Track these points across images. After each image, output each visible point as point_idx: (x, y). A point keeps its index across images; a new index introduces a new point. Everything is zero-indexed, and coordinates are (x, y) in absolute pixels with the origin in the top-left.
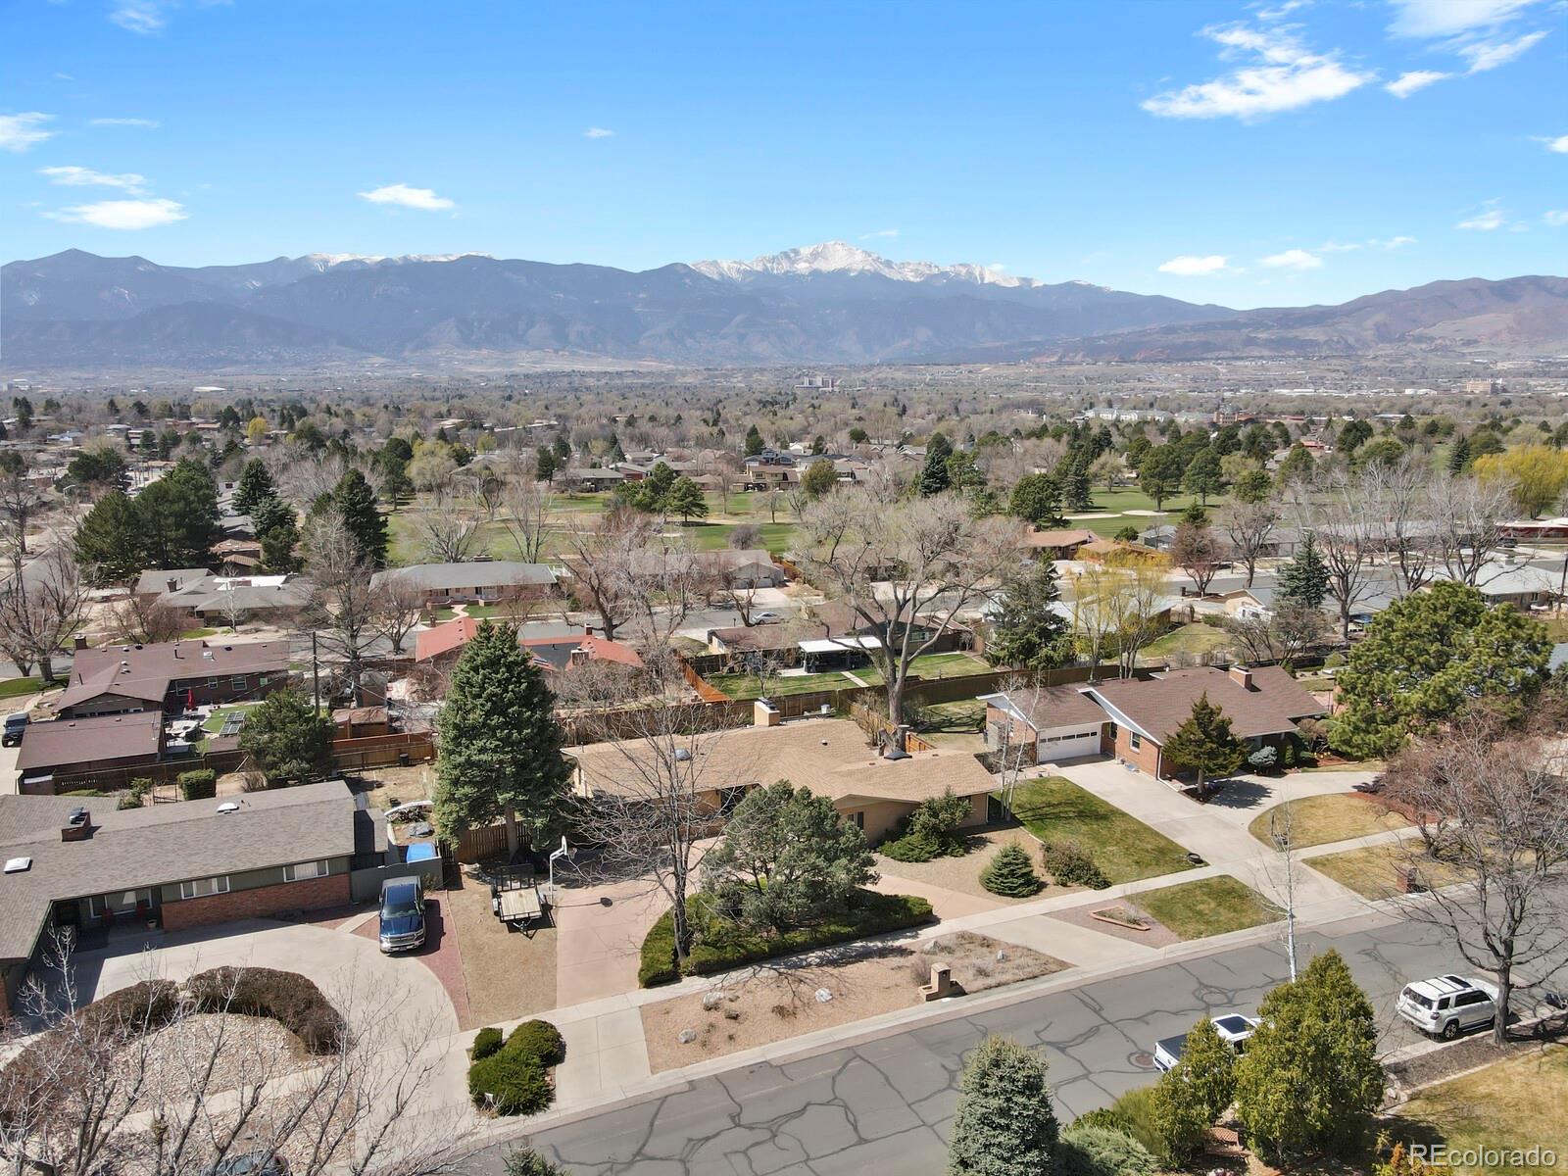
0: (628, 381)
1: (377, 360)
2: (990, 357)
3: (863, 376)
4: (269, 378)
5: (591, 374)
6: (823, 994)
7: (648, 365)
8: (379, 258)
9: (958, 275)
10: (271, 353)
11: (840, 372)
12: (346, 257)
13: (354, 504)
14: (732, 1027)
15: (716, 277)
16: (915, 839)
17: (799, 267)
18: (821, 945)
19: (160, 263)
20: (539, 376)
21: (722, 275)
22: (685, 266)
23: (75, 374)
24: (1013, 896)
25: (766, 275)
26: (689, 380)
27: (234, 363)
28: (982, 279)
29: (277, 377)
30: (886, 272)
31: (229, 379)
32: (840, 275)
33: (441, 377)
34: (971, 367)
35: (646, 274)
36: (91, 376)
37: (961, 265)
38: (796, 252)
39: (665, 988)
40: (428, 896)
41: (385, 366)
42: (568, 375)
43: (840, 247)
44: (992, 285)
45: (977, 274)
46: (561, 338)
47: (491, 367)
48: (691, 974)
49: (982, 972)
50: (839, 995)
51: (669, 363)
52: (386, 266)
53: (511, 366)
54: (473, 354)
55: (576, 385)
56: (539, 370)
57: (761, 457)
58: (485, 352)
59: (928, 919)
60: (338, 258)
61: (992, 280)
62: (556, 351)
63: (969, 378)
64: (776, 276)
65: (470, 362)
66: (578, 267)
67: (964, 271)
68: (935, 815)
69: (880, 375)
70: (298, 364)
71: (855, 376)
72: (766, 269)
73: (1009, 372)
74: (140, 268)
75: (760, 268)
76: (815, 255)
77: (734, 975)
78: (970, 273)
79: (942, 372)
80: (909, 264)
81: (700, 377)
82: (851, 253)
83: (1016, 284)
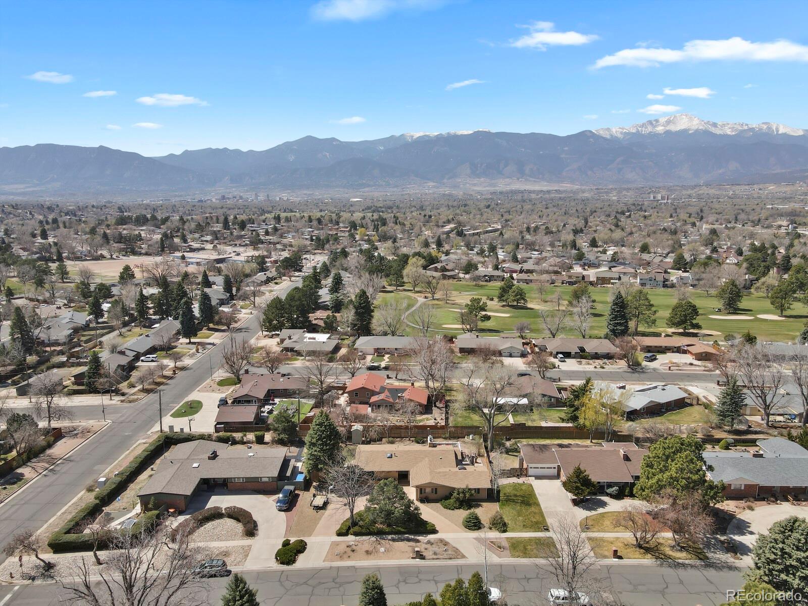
0: (553, 195)
1: (431, 184)
2: (777, 179)
3: (690, 192)
4: (383, 193)
5: (534, 192)
6: (382, 550)
7: (566, 186)
8: (436, 134)
9: (761, 129)
10: (384, 181)
11: (675, 190)
12: (421, 134)
13: (360, 304)
14: (351, 553)
15: (608, 137)
16: (452, 501)
17: (657, 129)
18: (395, 533)
19: (342, 140)
20: (507, 193)
21: (612, 135)
22: (590, 132)
23: (305, 192)
24: (469, 529)
25: (638, 134)
26: (586, 195)
27: (369, 186)
28: (778, 131)
29: (386, 193)
30: (713, 130)
31: (365, 194)
32: (684, 132)
33: (459, 193)
34: (761, 186)
35: (569, 137)
36: (311, 193)
37: (763, 123)
38: (657, 121)
39: (342, 537)
40: (296, 492)
41: (434, 187)
42: (522, 192)
43: (684, 117)
44: (785, 134)
45: (774, 129)
46: (521, 173)
47: (485, 187)
48: (351, 534)
49: (435, 554)
50: (387, 551)
51: (577, 185)
52: (439, 139)
53: (495, 186)
54: (476, 181)
55: (525, 198)
56: (508, 189)
57: (581, 262)
58: (482, 179)
59: (434, 531)
60: (417, 135)
61: (784, 132)
62: (518, 179)
63: (758, 193)
64: (643, 135)
65: (475, 185)
66: (533, 134)
67: (765, 127)
68: (458, 494)
69: (700, 192)
70: (397, 186)
71: (684, 192)
72: (638, 131)
73: (785, 189)
74: (334, 143)
75: (634, 131)
76: (668, 122)
77: (364, 538)
78: (769, 128)
79: (741, 190)
80: (728, 124)
81: (592, 193)
82: (691, 119)
83: (801, 133)
